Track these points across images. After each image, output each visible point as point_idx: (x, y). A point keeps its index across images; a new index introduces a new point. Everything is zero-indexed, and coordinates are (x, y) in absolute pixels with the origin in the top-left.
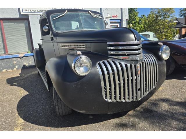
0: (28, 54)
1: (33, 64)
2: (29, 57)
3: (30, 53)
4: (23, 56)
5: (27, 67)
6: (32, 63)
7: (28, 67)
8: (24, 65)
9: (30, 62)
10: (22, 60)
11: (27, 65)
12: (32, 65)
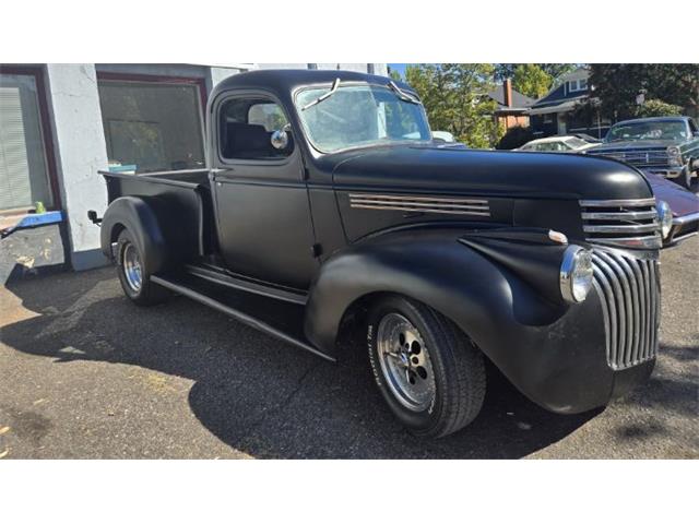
0: (37, 219)
1: (58, 258)
2: (42, 229)
3: (42, 213)
4: (14, 225)
5: (32, 274)
6: (52, 254)
7: (35, 271)
8: (19, 267)
9: (43, 249)
10: (9, 242)
11: (29, 265)
12: (53, 263)
